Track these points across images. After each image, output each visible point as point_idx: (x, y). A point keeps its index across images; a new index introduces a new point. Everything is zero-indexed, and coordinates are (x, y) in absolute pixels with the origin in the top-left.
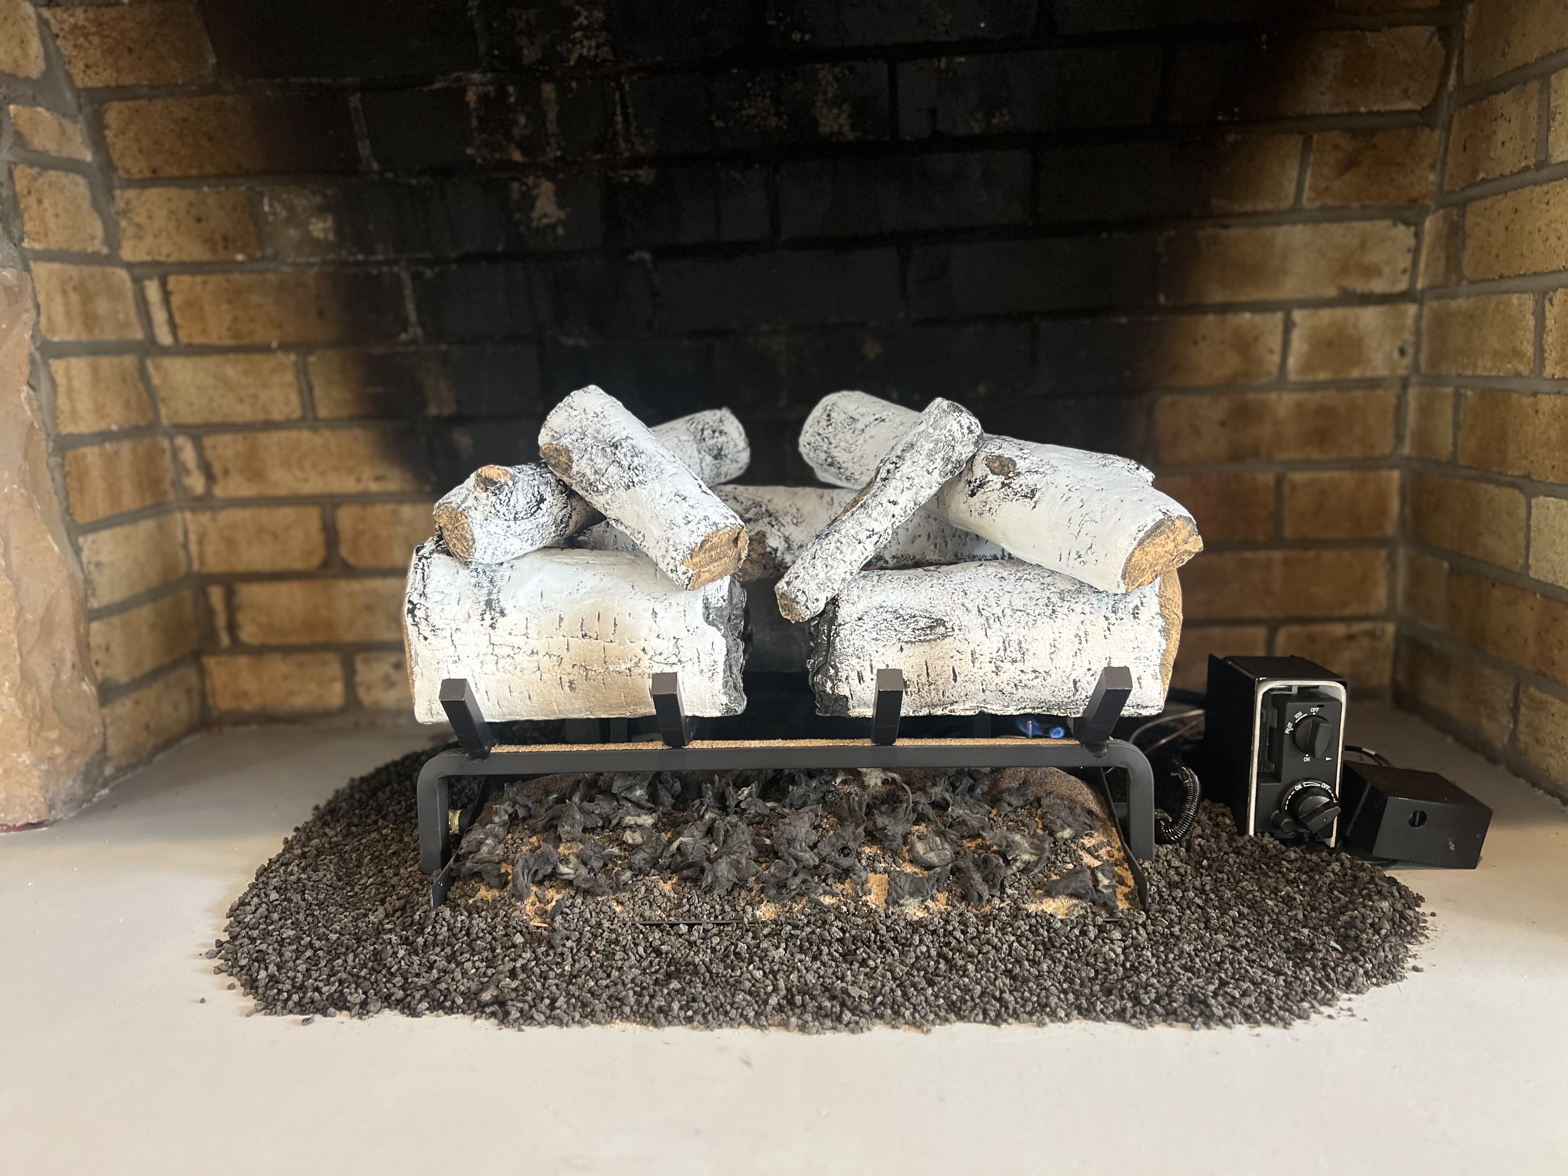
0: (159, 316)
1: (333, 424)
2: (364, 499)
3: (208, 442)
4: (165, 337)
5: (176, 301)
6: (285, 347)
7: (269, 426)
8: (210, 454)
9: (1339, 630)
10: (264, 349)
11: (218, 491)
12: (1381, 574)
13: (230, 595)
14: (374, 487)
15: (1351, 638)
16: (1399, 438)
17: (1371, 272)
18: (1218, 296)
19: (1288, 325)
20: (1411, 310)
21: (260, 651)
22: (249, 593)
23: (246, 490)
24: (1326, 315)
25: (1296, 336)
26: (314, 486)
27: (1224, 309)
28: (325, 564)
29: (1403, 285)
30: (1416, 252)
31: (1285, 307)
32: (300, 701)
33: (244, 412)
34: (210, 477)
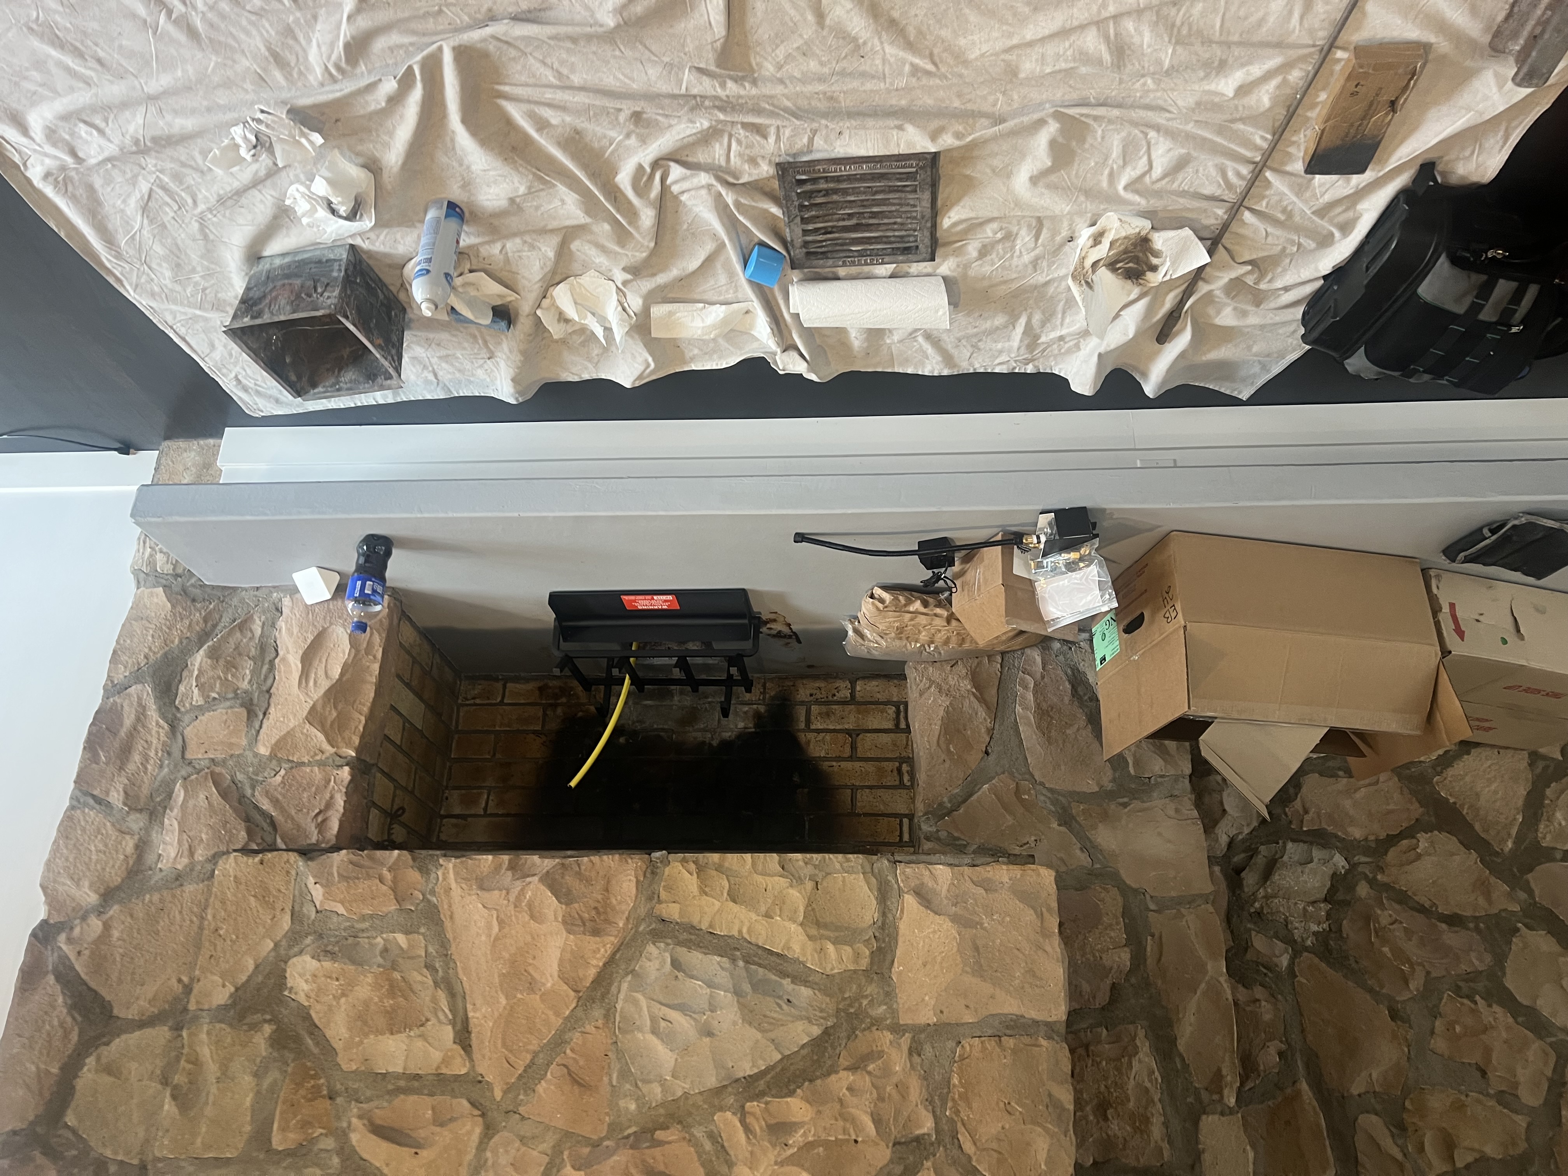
0: (906, 828)
1: (846, 786)
2: (839, 759)
3: (897, 783)
4: (906, 821)
5: (898, 833)
6: (859, 815)
7: (871, 787)
8: (897, 778)
9: (478, 701)
10: (865, 815)
11: (897, 764)
12: (461, 721)
13: (897, 725)
14: (834, 764)
15: (474, 698)
16: (450, 768)
17: (455, 826)
18: (509, 819)
19: (485, 809)
20: (442, 812)
21: (888, 703)
22: (890, 725)
23: (885, 764)
24: (472, 812)
25: (483, 805)
26: (857, 764)
27: (508, 815)
28: (858, 735)
29: (445, 820)
30: (440, 831)
31: (485, 815)
32: (874, 683)
33: (880, 792)
34: (899, 770)
